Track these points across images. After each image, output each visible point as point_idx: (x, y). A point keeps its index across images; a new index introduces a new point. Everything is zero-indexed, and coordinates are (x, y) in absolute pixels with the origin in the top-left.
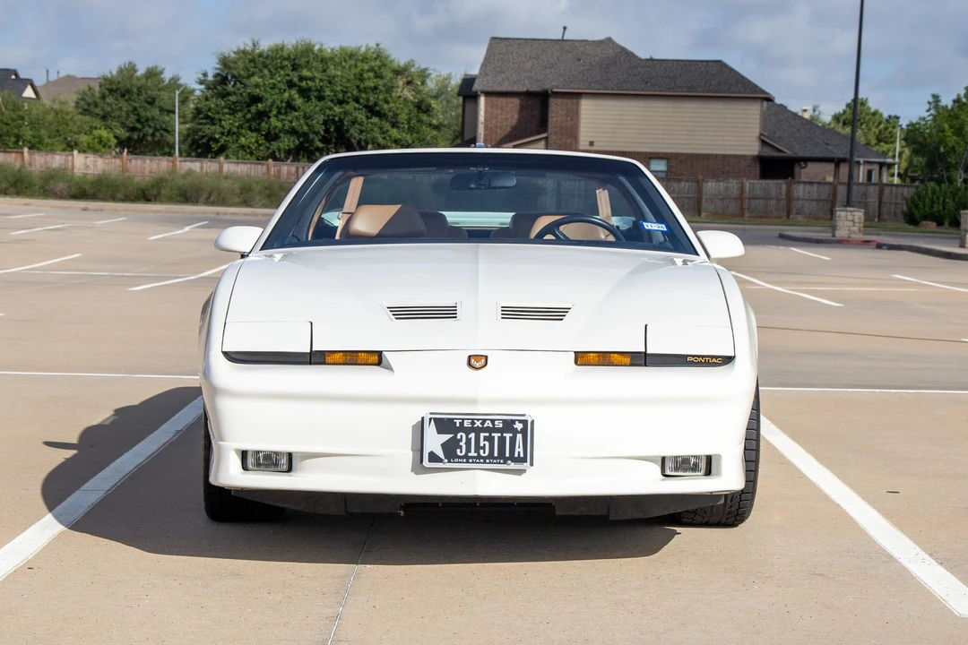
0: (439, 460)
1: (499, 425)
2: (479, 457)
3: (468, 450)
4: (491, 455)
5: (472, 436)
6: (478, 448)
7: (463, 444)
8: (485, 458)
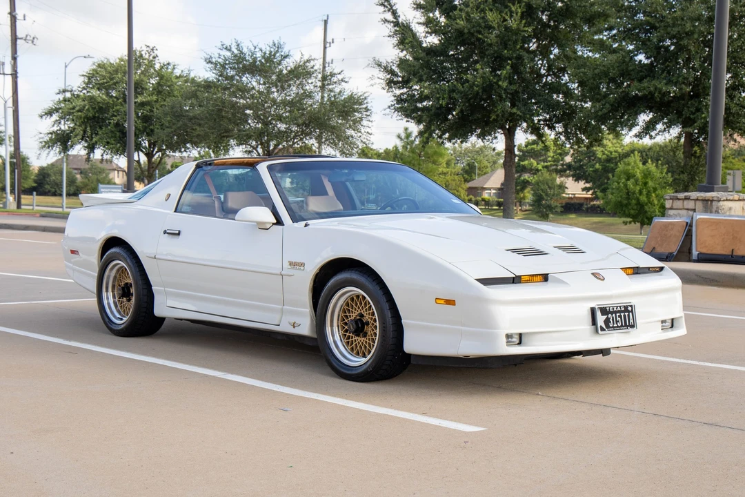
0: (604, 330)
1: (623, 309)
2: (618, 327)
3: (614, 324)
4: (622, 326)
5: (614, 315)
6: (617, 322)
7: (611, 320)
8: (620, 327)
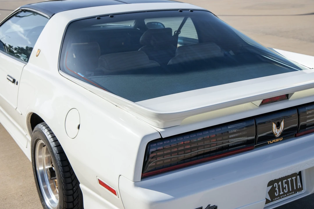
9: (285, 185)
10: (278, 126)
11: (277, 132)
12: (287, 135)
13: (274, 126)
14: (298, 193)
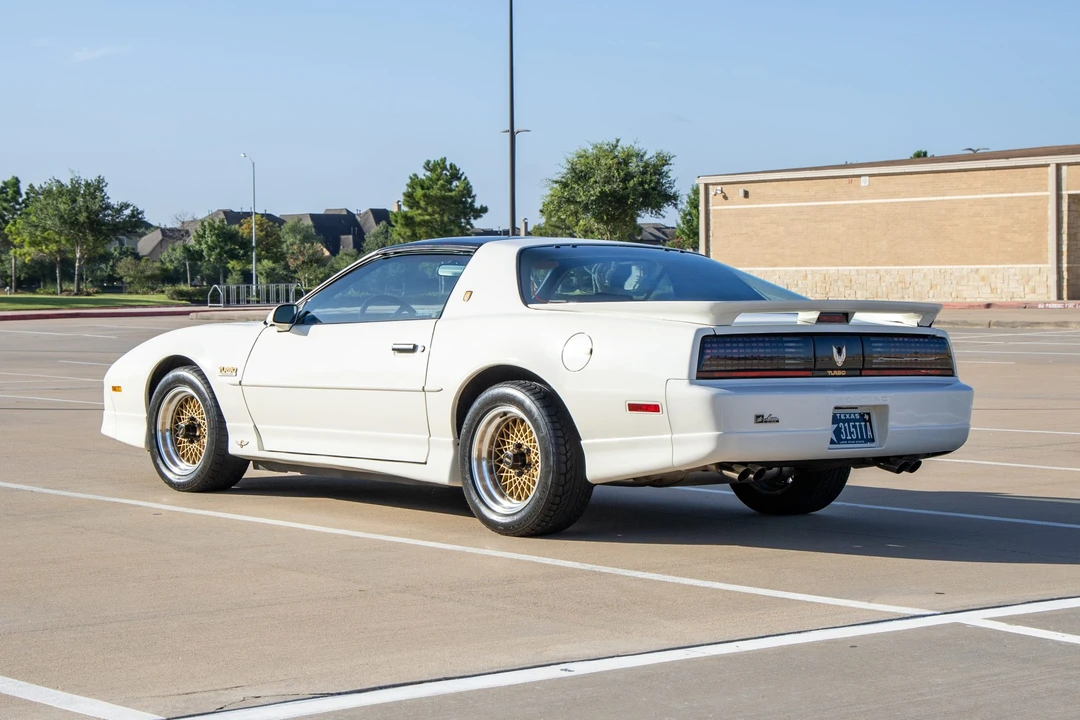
9: (852, 430)
10: (840, 352)
11: (840, 360)
12: (851, 370)
13: (835, 350)
14: (869, 444)
